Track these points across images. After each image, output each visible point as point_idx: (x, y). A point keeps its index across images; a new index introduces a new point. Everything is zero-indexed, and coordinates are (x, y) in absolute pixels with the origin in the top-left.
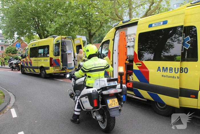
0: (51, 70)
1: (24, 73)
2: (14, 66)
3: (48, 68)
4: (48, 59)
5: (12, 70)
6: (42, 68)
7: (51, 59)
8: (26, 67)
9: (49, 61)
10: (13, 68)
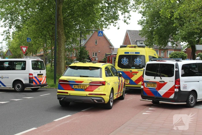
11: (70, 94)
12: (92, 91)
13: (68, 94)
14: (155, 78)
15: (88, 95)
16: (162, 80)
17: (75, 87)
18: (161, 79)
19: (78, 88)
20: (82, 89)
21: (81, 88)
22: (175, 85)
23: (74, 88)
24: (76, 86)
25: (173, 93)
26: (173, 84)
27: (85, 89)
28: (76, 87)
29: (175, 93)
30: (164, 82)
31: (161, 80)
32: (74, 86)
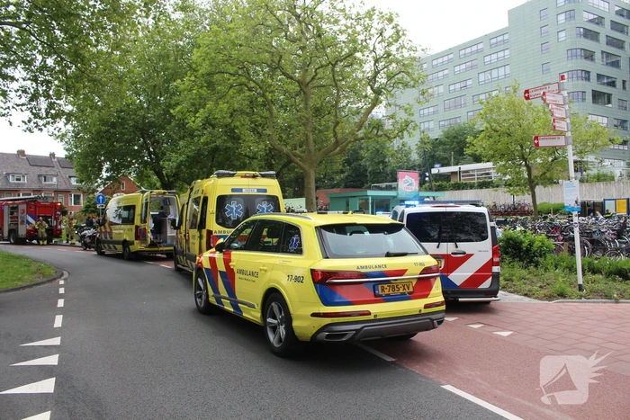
0: (138, 246)
1: (101, 254)
2: (88, 240)
3: (132, 243)
4: (133, 227)
5: (85, 250)
6: (125, 243)
7: (137, 227)
8: (105, 242)
9: (134, 231)
10: (86, 246)
11: (375, 316)
12: (426, 296)
13: (372, 317)
14: (438, 247)
15: (424, 311)
16: (459, 249)
17: (383, 290)
18: (457, 247)
19: (391, 292)
20: (404, 294)
21: (401, 291)
22: (492, 259)
23: (381, 296)
24: (386, 286)
25: (487, 277)
26: (489, 256)
27: (410, 293)
28: (387, 291)
29: (493, 276)
30: (464, 253)
31: (455, 250)
32: (380, 286)
